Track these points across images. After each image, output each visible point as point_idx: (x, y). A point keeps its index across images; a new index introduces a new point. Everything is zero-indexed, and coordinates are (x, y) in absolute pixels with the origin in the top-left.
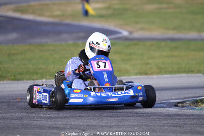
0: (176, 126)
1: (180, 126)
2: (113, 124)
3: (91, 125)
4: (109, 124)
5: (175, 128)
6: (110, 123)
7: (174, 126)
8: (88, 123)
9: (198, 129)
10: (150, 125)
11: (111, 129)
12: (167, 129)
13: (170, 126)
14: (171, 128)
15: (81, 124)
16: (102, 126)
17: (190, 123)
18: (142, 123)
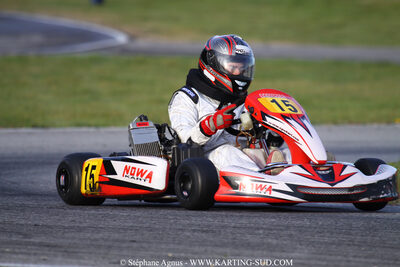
0: (206, 232)
1: (213, 232)
2: (85, 225)
3: (43, 225)
4: (77, 224)
5: (204, 235)
6: (80, 223)
7: (203, 231)
8: (36, 222)
9: (249, 237)
10: (157, 227)
11: (81, 235)
12: (189, 237)
13: (194, 231)
14: (196, 234)
15: (23, 222)
16: (65, 228)
17: (233, 224)
18: (141, 222)
